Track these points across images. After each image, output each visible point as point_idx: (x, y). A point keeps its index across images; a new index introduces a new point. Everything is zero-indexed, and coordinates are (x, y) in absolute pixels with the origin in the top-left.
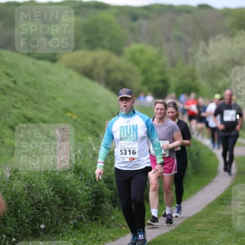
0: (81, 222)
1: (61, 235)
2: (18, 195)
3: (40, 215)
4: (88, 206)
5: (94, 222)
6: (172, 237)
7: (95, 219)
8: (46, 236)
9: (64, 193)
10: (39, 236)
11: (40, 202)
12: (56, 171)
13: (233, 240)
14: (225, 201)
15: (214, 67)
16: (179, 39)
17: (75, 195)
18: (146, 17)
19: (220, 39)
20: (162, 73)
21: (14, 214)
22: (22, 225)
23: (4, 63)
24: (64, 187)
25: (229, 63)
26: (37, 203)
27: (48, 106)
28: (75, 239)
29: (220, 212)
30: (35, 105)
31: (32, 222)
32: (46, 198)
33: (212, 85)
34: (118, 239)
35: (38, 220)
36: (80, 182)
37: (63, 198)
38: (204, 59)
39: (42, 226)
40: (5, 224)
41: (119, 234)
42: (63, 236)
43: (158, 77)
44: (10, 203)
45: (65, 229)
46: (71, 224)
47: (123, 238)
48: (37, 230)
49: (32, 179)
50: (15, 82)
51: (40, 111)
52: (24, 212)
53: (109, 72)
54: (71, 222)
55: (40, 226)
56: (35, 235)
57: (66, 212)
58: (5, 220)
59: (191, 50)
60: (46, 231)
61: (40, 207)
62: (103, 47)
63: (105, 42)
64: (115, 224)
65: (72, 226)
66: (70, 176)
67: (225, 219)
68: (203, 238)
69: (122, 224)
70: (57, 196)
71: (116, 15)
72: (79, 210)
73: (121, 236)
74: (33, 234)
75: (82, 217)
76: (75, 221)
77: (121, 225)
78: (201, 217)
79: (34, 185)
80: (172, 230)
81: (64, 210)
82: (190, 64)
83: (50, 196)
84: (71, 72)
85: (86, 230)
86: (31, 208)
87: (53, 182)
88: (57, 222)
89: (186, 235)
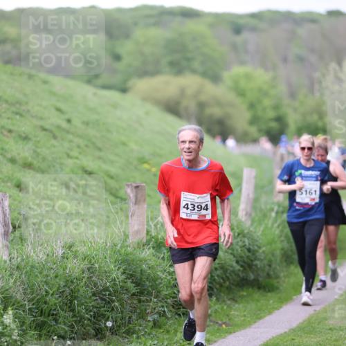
0: (164, 318)
1: (135, 336)
2: (75, 281)
3: (105, 309)
4: (173, 295)
5: (183, 318)
6: (293, 339)
7: (184, 314)
8: (115, 338)
9: (139, 278)
10: (105, 337)
11: (106, 289)
12: (127, 246)
16: (301, 59)
17: (154, 279)
18: (253, 29)
20: (276, 107)
21: (69, 307)
22: (80, 322)
23: (53, 94)
24: (140, 269)
26: (101, 291)
27: (117, 155)
28: (156, 342)
30: (98, 153)
31: (94, 317)
32: (114, 284)
34: (215, 342)
35: (103, 315)
36: (161, 261)
37: (137, 284)
39: (109, 324)
40: (56, 321)
41: (218, 334)
42: (138, 338)
43: (271, 114)
44: (64, 291)
45: (141, 328)
46: (149, 321)
47: (224, 340)
48: (101, 329)
49: (94, 258)
50: (69, 121)
51: (105, 162)
52: (83, 304)
53: (202, 106)
54: (149, 318)
55: (105, 324)
56: (99, 336)
57: (142, 304)
58: (56, 315)
59: (317, 75)
60: (113, 331)
61: (105, 297)
62: (194, 72)
63: (196, 65)
64: (211, 321)
65: (151, 324)
66: (147, 253)
68: (336, 340)
69: (222, 320)
70: (129, 281)
71: (211, 26)
72: (160, 301)
73: (220, 337)
74: (97, 335)
75: (164, 311)
76: (156, 316)
77: (220, 322)
79: (97, 266)
80: (293, 329)
81: (140, 301)
82: (317, 94)
83: (119, 282)
84: (149, 107)
85: (170, 329)
86: (94, 298)
87: (123, 261)
88: (130, 318)
89: (312, 336)
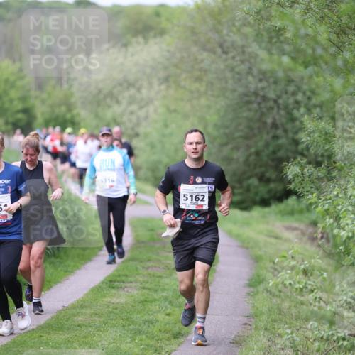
6: (41, 336)
13: (129, 340)
14: (116, 284)
15: (100, 91)
19: (108, 50)
20: (23, 99)
25: (121, 85)
29: (109, 299)
33: (97, 116)
38: (85, 79)
43: (19, 106)
67: (116, 309)
68: (85, 337)
78: (82, 307)
80: (40, 326)
82: (65, 86)
89: (60, 332)
